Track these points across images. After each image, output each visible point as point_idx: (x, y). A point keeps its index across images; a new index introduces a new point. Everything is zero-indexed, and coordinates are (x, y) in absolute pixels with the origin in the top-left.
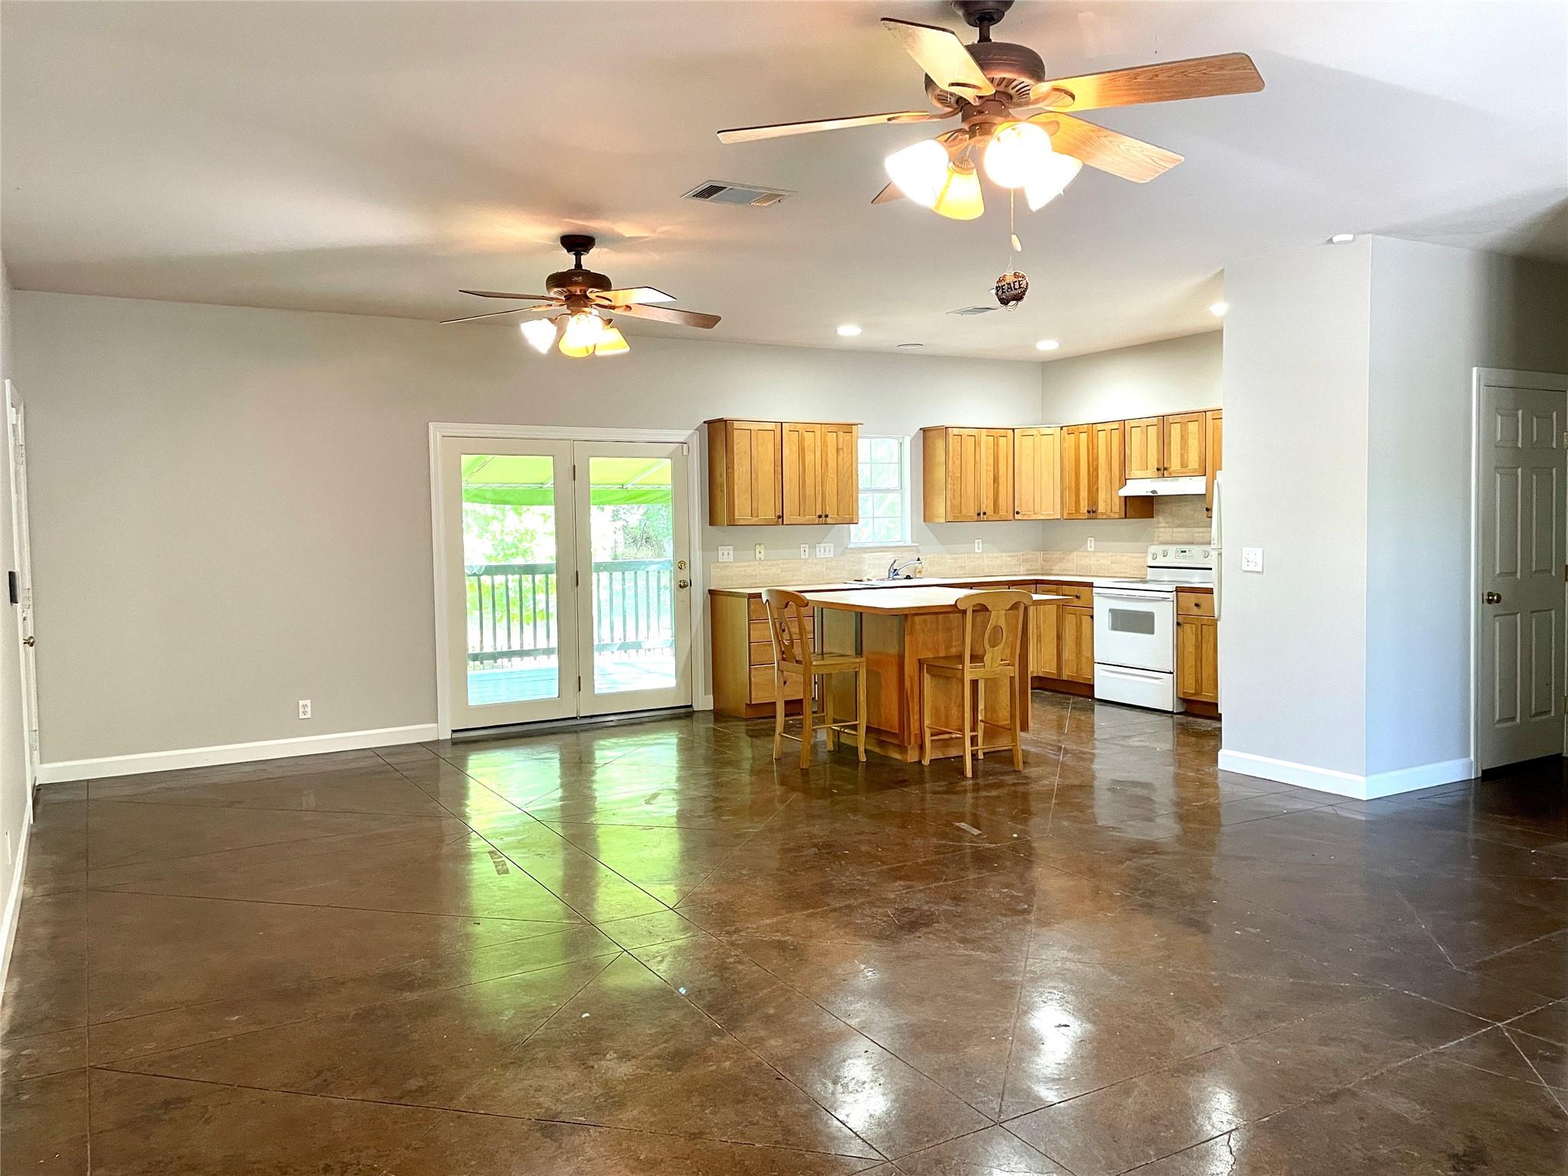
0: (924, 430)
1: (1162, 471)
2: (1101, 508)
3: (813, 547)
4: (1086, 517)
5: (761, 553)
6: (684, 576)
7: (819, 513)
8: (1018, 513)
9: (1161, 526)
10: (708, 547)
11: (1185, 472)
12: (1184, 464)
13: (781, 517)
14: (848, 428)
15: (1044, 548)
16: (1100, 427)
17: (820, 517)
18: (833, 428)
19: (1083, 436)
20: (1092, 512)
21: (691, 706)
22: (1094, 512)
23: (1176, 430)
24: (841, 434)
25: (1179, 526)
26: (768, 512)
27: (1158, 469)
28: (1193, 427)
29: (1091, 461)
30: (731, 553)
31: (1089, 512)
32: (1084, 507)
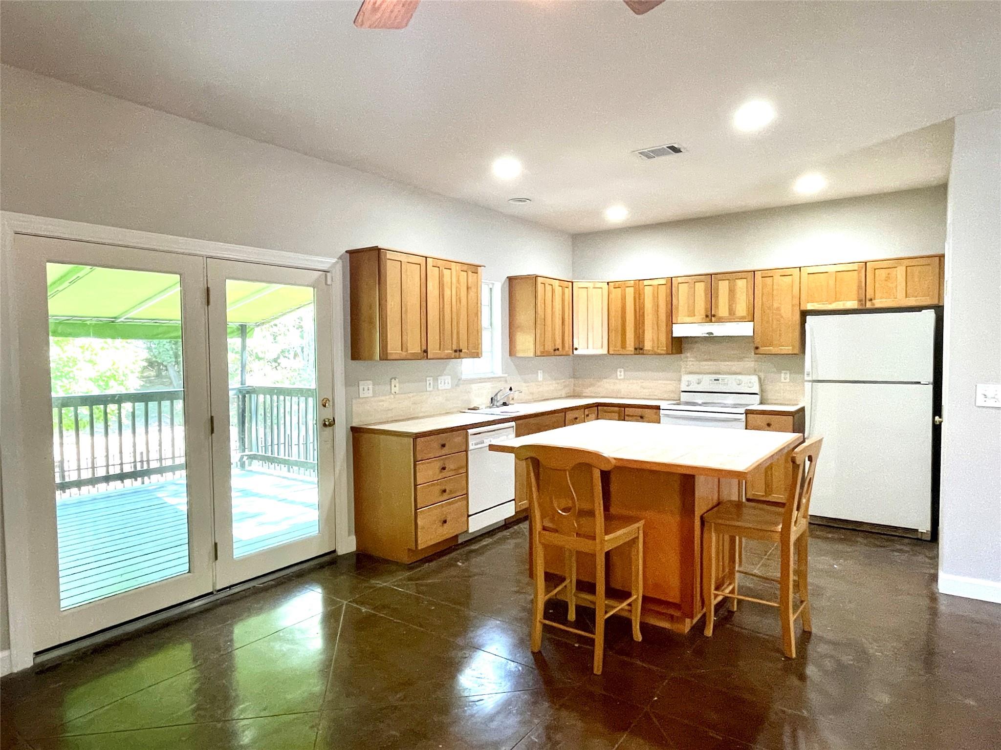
0: (511, 279)
1: (710, 317)
2: (648, 346)
3: (436, 380)
4: (633, 353)
5: (396, 387)
6: (327, 414)
7: (455, 348)
8: (576, 349)
9: (689, 360)
10: (351, 382)
11: (732, 317)
12: (732, 312)
13: (426, 351)
14: (475, 268)
15: (574, 377)
16: (646, 283)
17: (456, 351)
18: (465, 268)
19: (630, 292)
20: (639, 349)
21: (334, 551)
22: (641, 349)
23: (723, 287)
24: (470, 273)
25: (706, 360)
26: (415, 348)
27: (707, 316)
28: (741, 284)
29: (638, 310)
30: (371, 387)
31: (636, 349)
32: (630, 347)
